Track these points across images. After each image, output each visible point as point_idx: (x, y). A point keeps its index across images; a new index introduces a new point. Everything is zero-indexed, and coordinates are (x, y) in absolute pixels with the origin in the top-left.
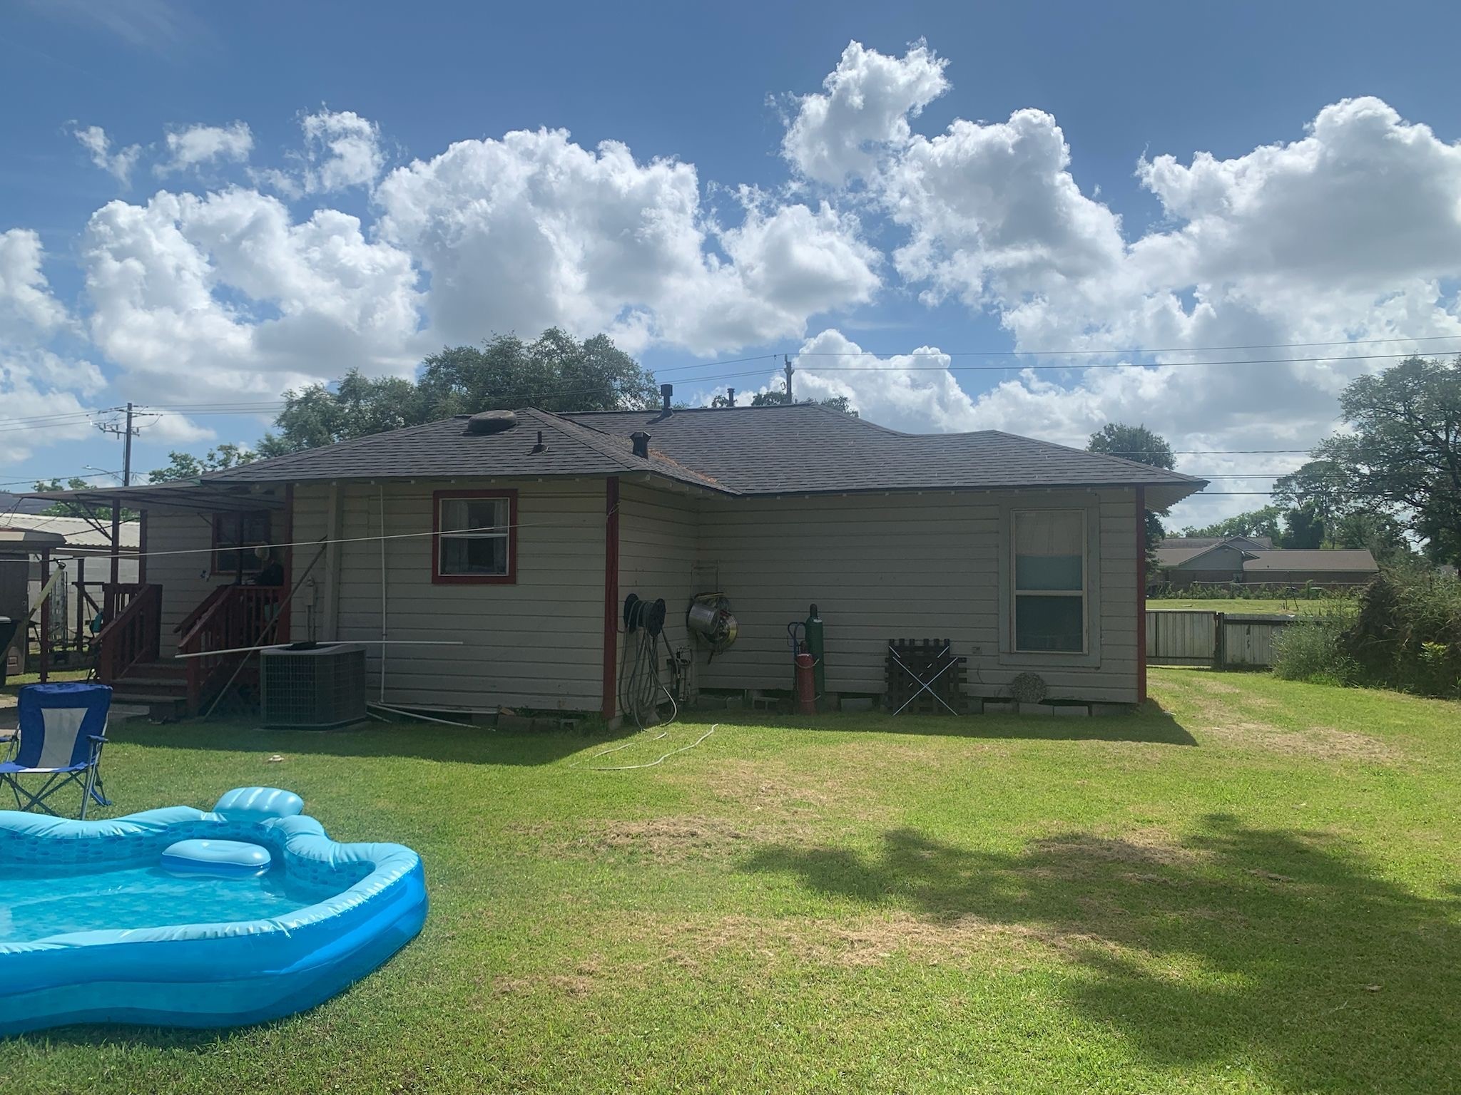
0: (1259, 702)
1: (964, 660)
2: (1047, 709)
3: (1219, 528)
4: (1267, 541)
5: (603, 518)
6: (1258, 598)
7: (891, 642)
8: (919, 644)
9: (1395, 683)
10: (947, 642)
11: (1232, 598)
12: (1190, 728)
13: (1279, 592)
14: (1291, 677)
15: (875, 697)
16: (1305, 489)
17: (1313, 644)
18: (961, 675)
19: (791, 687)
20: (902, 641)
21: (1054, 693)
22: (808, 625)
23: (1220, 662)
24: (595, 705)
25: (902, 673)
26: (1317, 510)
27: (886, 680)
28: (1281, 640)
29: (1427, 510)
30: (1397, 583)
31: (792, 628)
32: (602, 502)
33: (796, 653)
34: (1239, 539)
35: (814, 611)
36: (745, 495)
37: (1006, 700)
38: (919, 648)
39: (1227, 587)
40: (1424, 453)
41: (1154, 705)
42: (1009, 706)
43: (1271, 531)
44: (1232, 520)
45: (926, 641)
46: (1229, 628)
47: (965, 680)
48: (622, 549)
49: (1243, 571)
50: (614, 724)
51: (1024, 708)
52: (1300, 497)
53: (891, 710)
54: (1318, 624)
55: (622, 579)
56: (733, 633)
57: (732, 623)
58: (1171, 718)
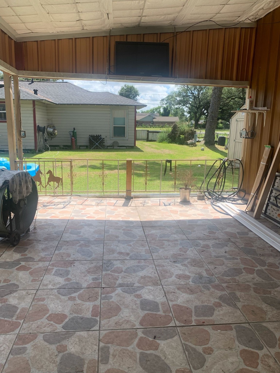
0: (154, 146)
1: (104, 139)
2: (119, 148)
3: (148, 111)
4: (158, 114)
5: (32, 109)
6: (156, 127)
7: (90, 135)
8: (95, 136)
9: (176, 143)
10: (101, 135)
11: (151, 127)
12: (143, 150)
13: (160, 126)
14: (160, 142)
15: (87, 146)
16: (167, 102)
17: (164, 136)
18: (104, 142)
19: (70, 145)
20: (92, 135)
21: (120, 145)
22: (73, 132)
23: (148, 140)
24: (33, 148)
25: (92, 141)
26: (169, 107)
27: (89, 143)
28: (158, 135)
29: (189, 108)
30: (178, 124)
31: (70, 132)
32: (32, 105)
33: (71, 137)
34: (152, 114)
35: (74, 129)
36: (59, 104)
37: (112, 146)
38: (95, 137)
39: (149, 125)
40: (190, 96)
41: (137, 147)
42: (112, 147)
43: (159, 112)
44: (151, 109)
45: (97, 135)
46: (150, 133)
47: (104, 143)
48: (37, 115)
49: (153, 122)
50: (37, 151)
51: (115, 148)
52: (166, 104)
53: (90, 149)
54: (165, 132)
55: (37, 122)
56: (56, 134)
57: (56, 131)
58: (140, 149)
